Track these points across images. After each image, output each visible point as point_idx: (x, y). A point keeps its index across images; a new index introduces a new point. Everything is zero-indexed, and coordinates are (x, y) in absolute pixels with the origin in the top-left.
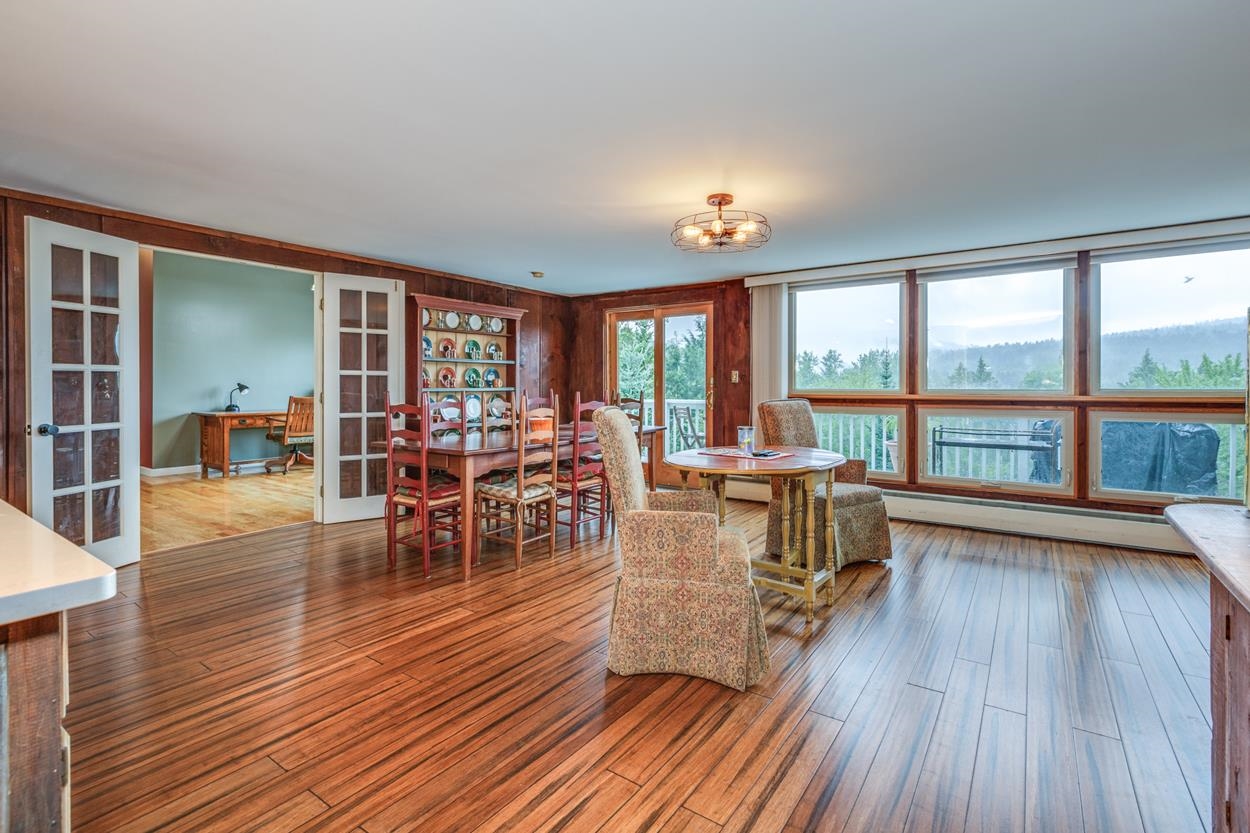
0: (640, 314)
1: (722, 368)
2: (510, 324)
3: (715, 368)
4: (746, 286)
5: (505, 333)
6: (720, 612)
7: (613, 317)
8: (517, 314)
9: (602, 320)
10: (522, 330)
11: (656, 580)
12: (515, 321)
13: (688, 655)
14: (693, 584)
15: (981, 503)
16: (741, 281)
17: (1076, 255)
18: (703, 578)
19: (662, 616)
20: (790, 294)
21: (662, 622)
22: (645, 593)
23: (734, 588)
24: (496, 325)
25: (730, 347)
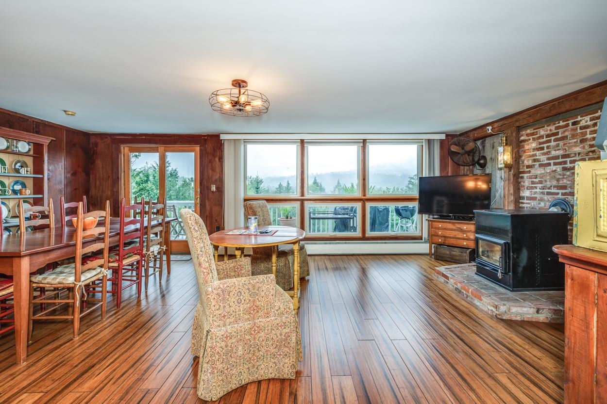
0: (148, 149)
1: (205, 183)
2: (38, 149)
3: (201, 183)
4: (221, 139)
5: (31, 153)
6: (278, 335)
7: (127, 149)
8: (45, 141)
9: (118, 151)
10: (49, 152)
11: (236, 325)
12: (42, 145)
13: (257, 368)
14: (261, 321)
15: (330, 243)
16: (218, 136)
17: (362, 141)
18: (267, 315)
19: (240, 348)
20: (244, 147)
21: (240, 353)
22: (229, 337)
23: (287, 317)
24: (23, 147)
25: (210, 172)
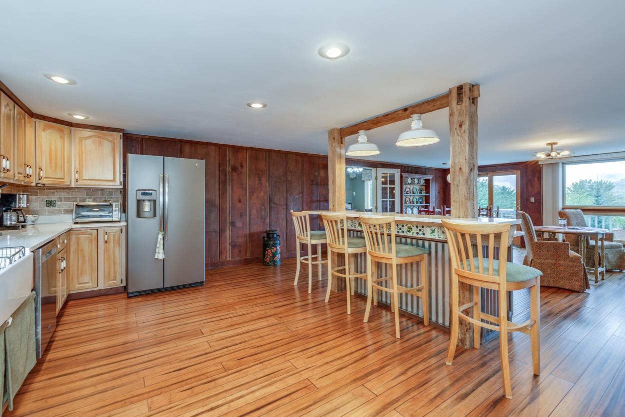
1: (525, 197)
3: (521, 196)
4: (539, 164)
5: (426, 184)
8: (430, 177)
10: (432, 183)
12: (429, 180)
16: (537, 162)
20: (563, 167)
23: (577, 263)
24: (422, 182)
25: (530, 188)
